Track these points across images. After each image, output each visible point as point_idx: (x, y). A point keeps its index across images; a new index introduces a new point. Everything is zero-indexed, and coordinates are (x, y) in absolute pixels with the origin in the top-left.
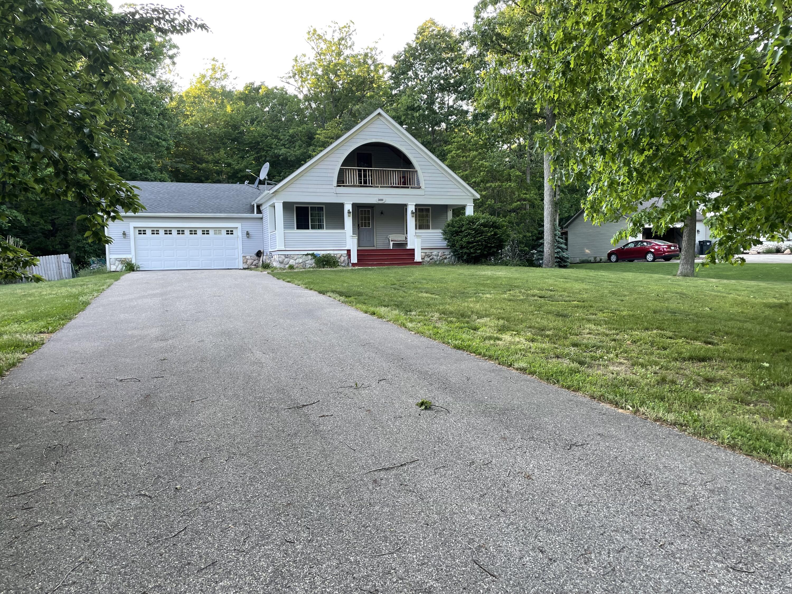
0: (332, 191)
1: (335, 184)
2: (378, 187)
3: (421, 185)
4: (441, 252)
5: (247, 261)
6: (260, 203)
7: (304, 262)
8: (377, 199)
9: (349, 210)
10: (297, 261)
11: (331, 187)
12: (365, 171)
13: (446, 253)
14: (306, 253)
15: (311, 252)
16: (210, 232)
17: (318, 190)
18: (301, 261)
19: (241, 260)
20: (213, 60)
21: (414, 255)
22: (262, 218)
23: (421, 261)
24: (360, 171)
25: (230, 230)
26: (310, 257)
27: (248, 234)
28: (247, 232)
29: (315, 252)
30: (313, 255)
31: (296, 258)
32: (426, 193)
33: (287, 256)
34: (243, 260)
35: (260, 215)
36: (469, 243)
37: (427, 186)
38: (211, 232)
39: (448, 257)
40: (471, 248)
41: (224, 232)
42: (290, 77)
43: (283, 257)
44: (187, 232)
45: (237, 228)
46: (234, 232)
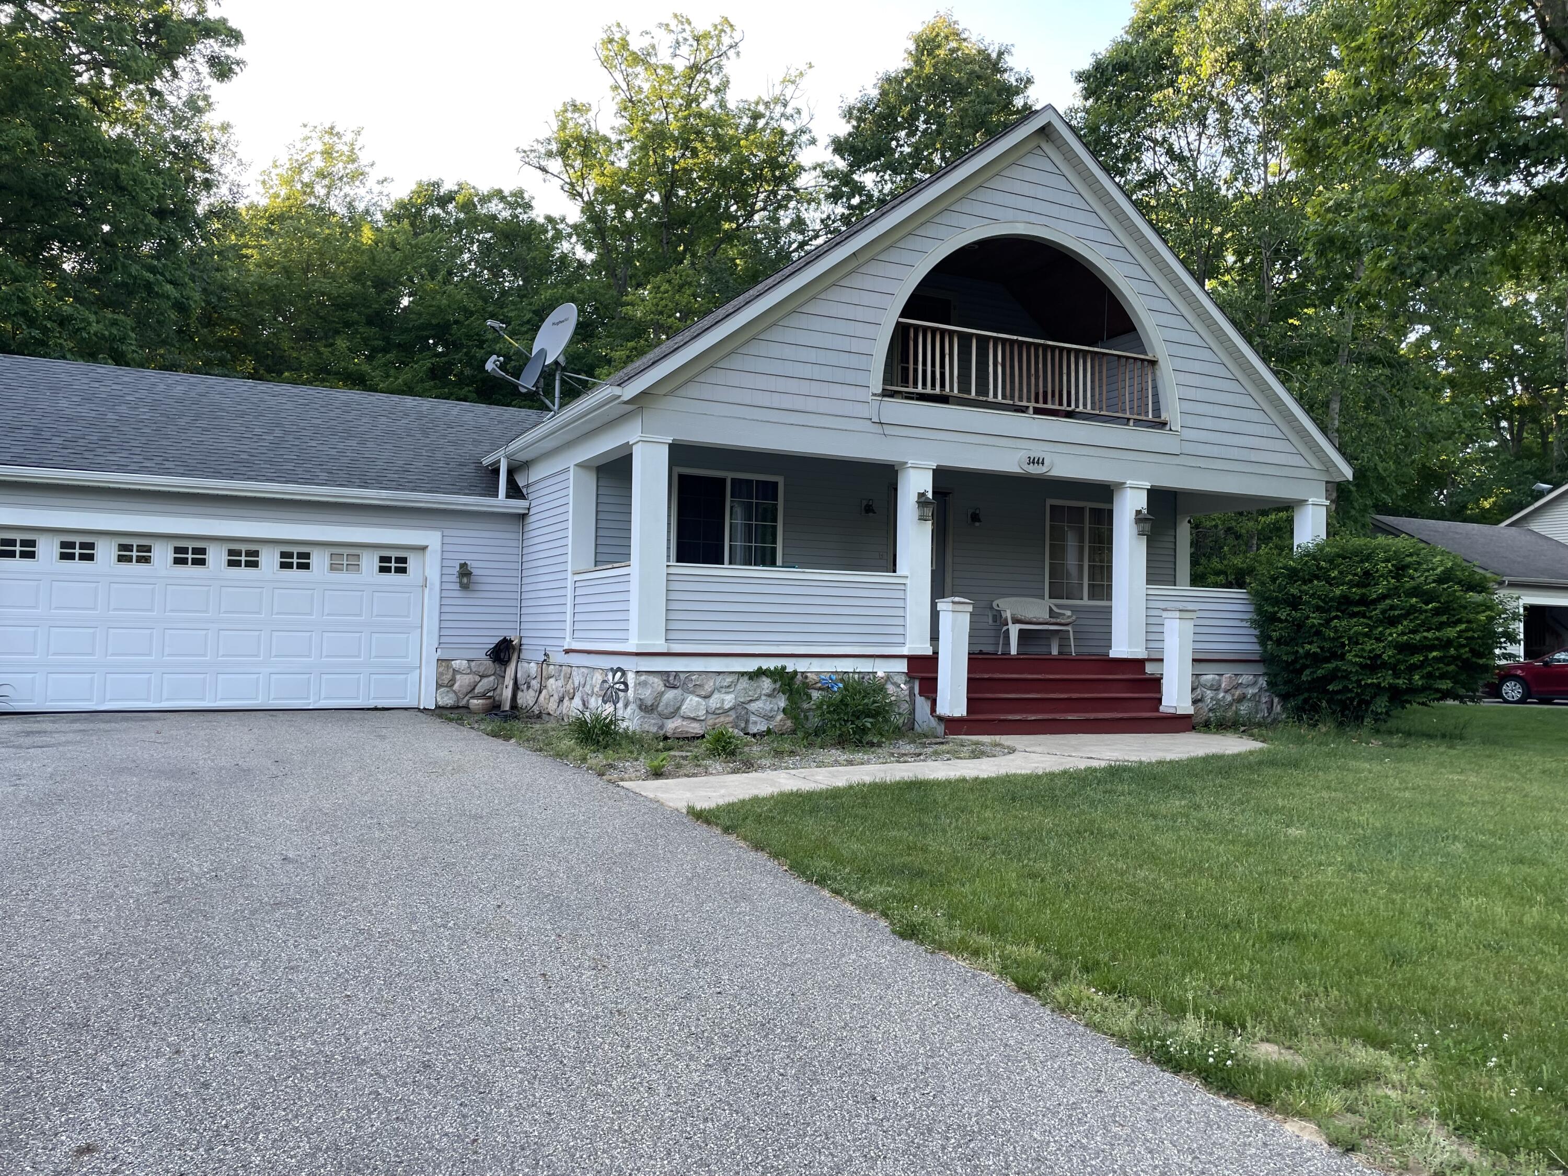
0: (864, 411)
1: (876, 382)
2: (1023, 410)
3: (1164, 416)
4: (1227, 675)
5: (453, 681)
6: (522, 457)
7: (741, 708)
8: (1022, 455)
9: (922, 495)
10: (714, 702)
11: (862, 394)
12: (983, 342)
13: (1243, 680)
14: (751, 665)
15: (770, 664)
16: (314, 561)
17: (811, 404)
18: (729, 700)
19: (429, 673)
20: (331, 131)
21: (1156, 683)
22: (522, 517)
23: (1191, 711)
24: (965, 340)
25: (394, 554)
26: (766, 684)
27: (465, 572)
28: (463, 566)
29: (791, 666)
30: (779, 675)
31: (709, 686)
32: (1189, 448)
33: (671, 680)
34: (439, 675)
35: (517, 505)
36: (1405, 648)
37: (1190, 420)
38: (319, 560)
39: (1251, 691)
40: (1413, 668)
41: (370, 562)
42: (550, 154)
43: (658, 683)
44: (216, 556)
45: (424, 548)
46: (411, 565)
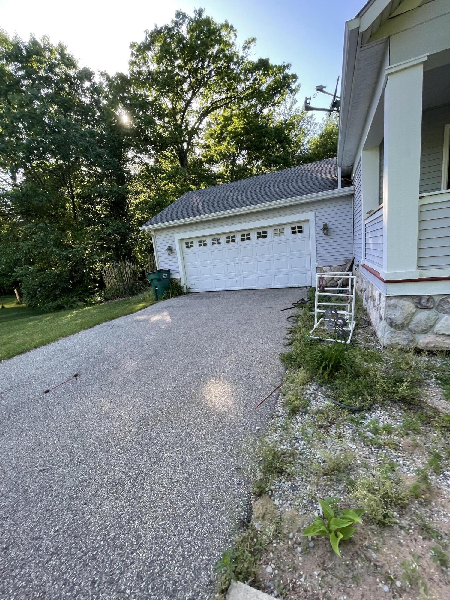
16: (268, 234)
19: (315, 273)
22: (352, 195)
25: (296, 225)
27: (326, 228)
28: (325, 225)
44: (238, 238)
45: (308, 221)
46: (304, 229)
